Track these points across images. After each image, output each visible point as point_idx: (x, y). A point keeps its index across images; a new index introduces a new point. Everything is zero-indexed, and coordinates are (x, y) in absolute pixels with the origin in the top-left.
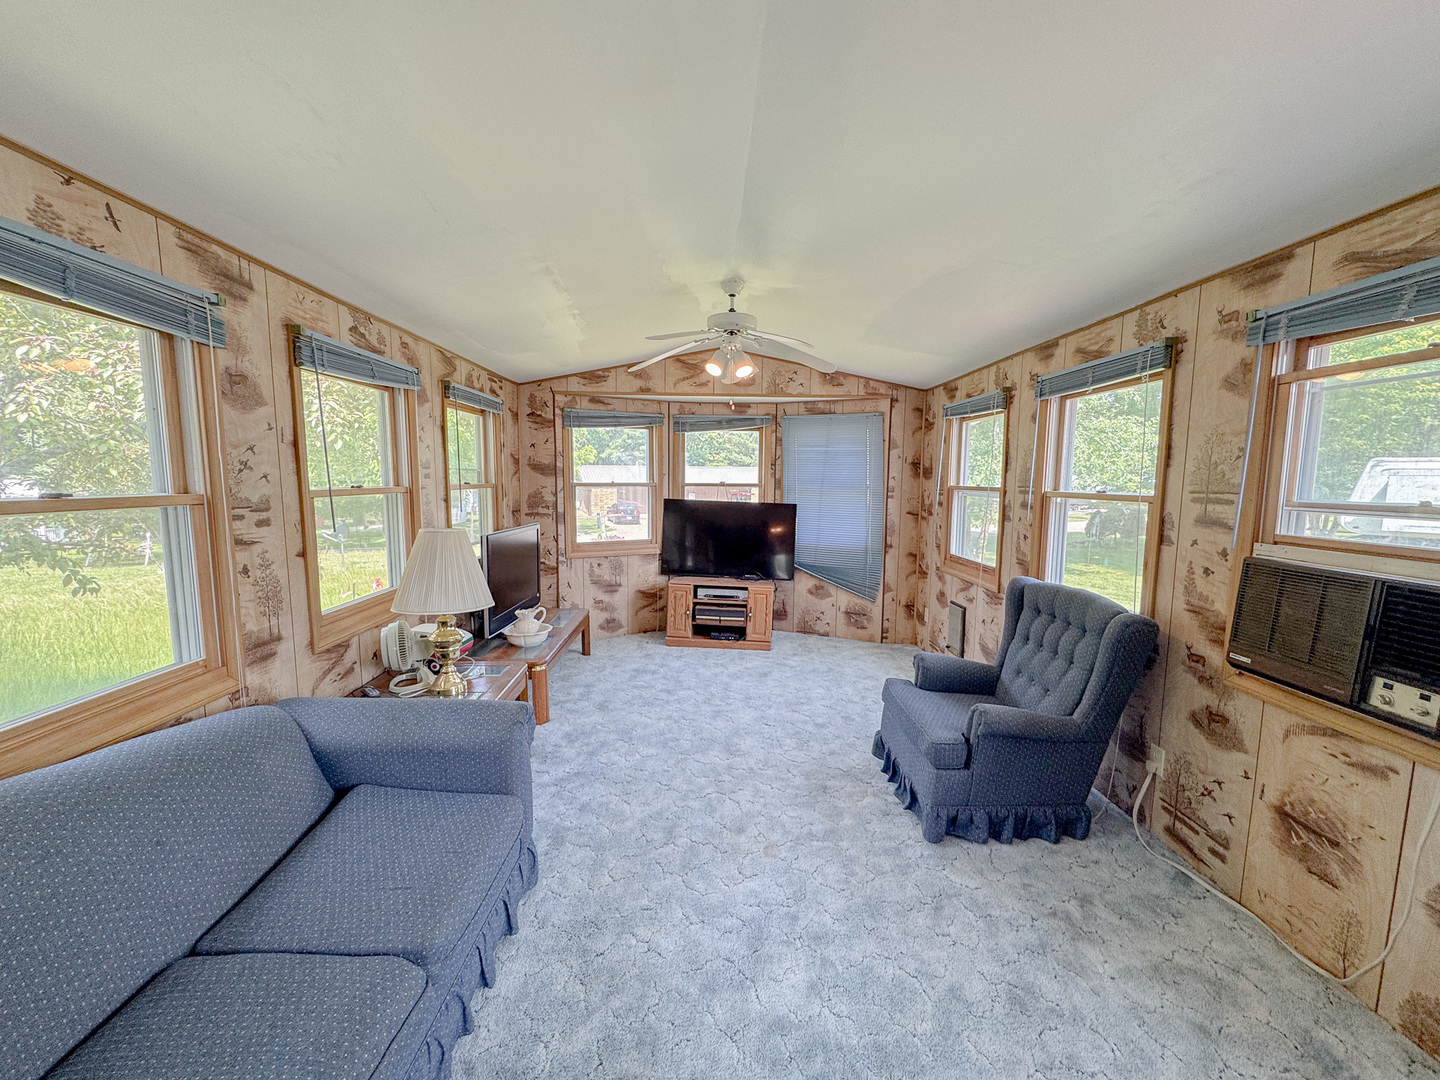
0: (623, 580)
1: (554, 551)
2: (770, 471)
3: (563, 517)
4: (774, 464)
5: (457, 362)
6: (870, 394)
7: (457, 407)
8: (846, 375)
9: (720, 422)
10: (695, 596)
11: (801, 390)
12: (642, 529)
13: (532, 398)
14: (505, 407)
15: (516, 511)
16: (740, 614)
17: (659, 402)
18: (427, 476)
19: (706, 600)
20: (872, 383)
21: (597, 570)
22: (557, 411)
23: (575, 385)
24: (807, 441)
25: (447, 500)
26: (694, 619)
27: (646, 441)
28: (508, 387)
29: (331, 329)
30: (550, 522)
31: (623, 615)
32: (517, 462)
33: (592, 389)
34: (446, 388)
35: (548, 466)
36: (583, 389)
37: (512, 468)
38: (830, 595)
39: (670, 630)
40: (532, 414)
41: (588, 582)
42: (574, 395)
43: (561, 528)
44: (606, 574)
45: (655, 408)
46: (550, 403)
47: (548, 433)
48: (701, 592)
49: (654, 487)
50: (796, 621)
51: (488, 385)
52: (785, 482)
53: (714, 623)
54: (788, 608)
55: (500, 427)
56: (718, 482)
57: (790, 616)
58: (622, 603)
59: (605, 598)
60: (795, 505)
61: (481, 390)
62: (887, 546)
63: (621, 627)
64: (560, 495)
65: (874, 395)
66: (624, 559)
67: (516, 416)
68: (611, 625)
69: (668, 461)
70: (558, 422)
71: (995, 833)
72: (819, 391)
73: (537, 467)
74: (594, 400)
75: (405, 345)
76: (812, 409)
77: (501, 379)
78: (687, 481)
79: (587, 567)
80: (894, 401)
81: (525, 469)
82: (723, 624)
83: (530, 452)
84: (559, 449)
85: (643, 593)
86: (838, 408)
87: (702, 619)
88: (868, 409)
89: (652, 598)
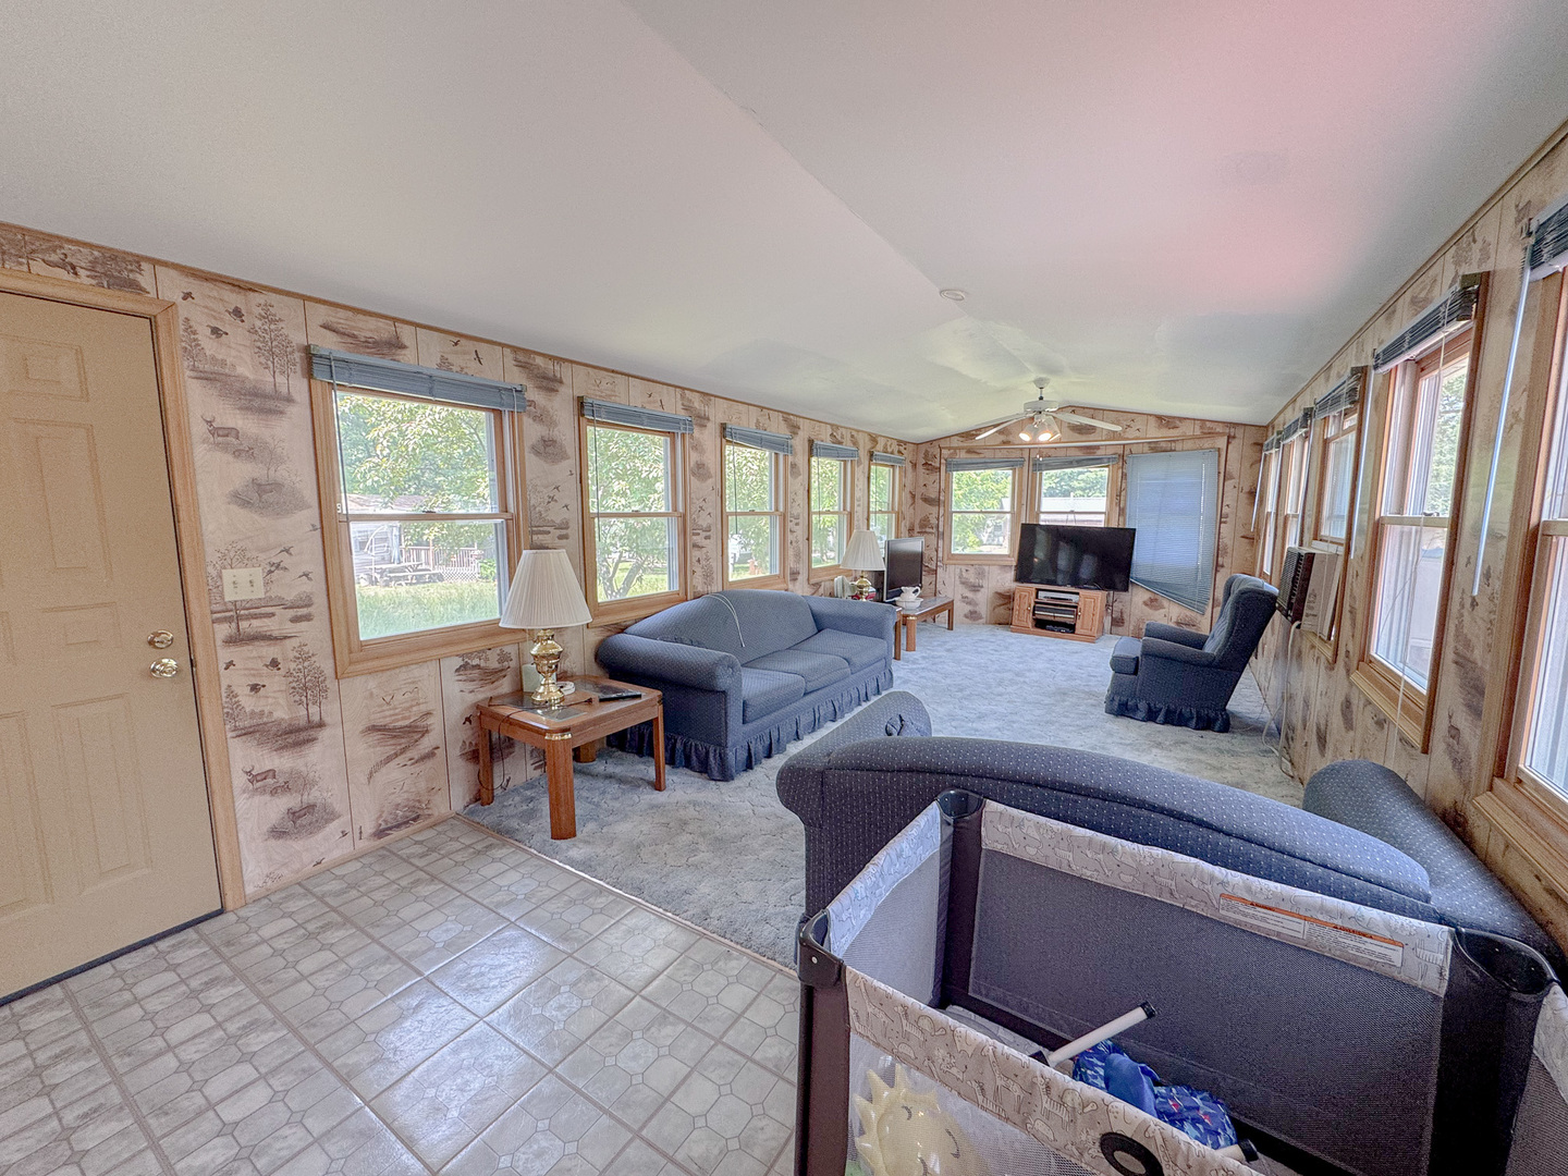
0: (985, 583)
1: (934, 559)
2: (1115, 501)
3: (942, 535)
4: (1119, 496)
5: (879, 439)
6: (1205, 433)
7: (876, 464)
8: (1182, 419)
9: (1071, 462)
10: (1037, 597)
11: (1137, 434)
12: (1002, 545)
13: (926, 453)
14: (908, 461)
15: (911, 530)
16: (1072, 613)
17: (1021, 449)
18: (859, 505)
19: (1045, 601)
20: (1208, 424)
21: (964, 574)
22: (943, 461)
23: (955, 442)
24: (1149, 475)
25: (868, 520)
26: (1034, 614)
27: (1010, 478)
28: (910, 447)
29: (823, 437)
30: (933, 539)
31: (983, 609)
32: (913, 496)
33: (968, 444)
34: (871, 455)
35: (933, 500)
36: (961, 444)
37: (910, 501)
38: (1163, 607)
39: (1015, 621)
40: (926, 464)
41: (958, 582)
42: (955, 449)
43: (941, 542)
44: (972, 578)
45: (1018, 454)
46: (938, 456)
47: (935, 476)
48: (1041, 594)
49: (1015, 515)
50: (1131, 628)
51: (896, 448)
52: (1127, 511)
53: (1050, 618)
54: (1125, 617)
55: (904, 472)
56: (1068, 510)
57: (1126, 624)
58: (983, 600)
59: (970, 595)
60: (1135, 530)
61: (892, 453)
62: (1218, 567)
63: (981, 618)
64: (941, 519)
65: (1211, 434)
66: (986, 568)
67: (914, 466)
68: (973, 616)
69: (1027, 495)
70: (943, 468)
71: (1151, 716)
72: (1155, 433)
73: (926, 500)
74: (970, 451)
75: (852, 436)
76: (1155, 448)
77: (905, 443)
78: (1043, 509)
79: (958, 571)
80: (1230, 438)
81: (919, 501)
82: (1057, 619)
83: (923, 490)
84: (943, 487)
85: (1000, 594)
86: (1179, 446)
87: (1042, 614)
88: (1206, 445)
89: (1007, 599)
